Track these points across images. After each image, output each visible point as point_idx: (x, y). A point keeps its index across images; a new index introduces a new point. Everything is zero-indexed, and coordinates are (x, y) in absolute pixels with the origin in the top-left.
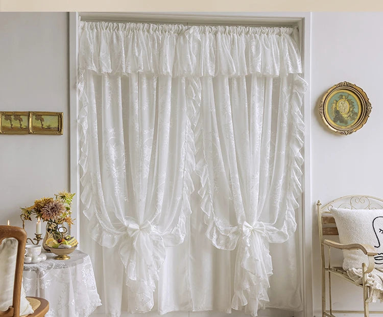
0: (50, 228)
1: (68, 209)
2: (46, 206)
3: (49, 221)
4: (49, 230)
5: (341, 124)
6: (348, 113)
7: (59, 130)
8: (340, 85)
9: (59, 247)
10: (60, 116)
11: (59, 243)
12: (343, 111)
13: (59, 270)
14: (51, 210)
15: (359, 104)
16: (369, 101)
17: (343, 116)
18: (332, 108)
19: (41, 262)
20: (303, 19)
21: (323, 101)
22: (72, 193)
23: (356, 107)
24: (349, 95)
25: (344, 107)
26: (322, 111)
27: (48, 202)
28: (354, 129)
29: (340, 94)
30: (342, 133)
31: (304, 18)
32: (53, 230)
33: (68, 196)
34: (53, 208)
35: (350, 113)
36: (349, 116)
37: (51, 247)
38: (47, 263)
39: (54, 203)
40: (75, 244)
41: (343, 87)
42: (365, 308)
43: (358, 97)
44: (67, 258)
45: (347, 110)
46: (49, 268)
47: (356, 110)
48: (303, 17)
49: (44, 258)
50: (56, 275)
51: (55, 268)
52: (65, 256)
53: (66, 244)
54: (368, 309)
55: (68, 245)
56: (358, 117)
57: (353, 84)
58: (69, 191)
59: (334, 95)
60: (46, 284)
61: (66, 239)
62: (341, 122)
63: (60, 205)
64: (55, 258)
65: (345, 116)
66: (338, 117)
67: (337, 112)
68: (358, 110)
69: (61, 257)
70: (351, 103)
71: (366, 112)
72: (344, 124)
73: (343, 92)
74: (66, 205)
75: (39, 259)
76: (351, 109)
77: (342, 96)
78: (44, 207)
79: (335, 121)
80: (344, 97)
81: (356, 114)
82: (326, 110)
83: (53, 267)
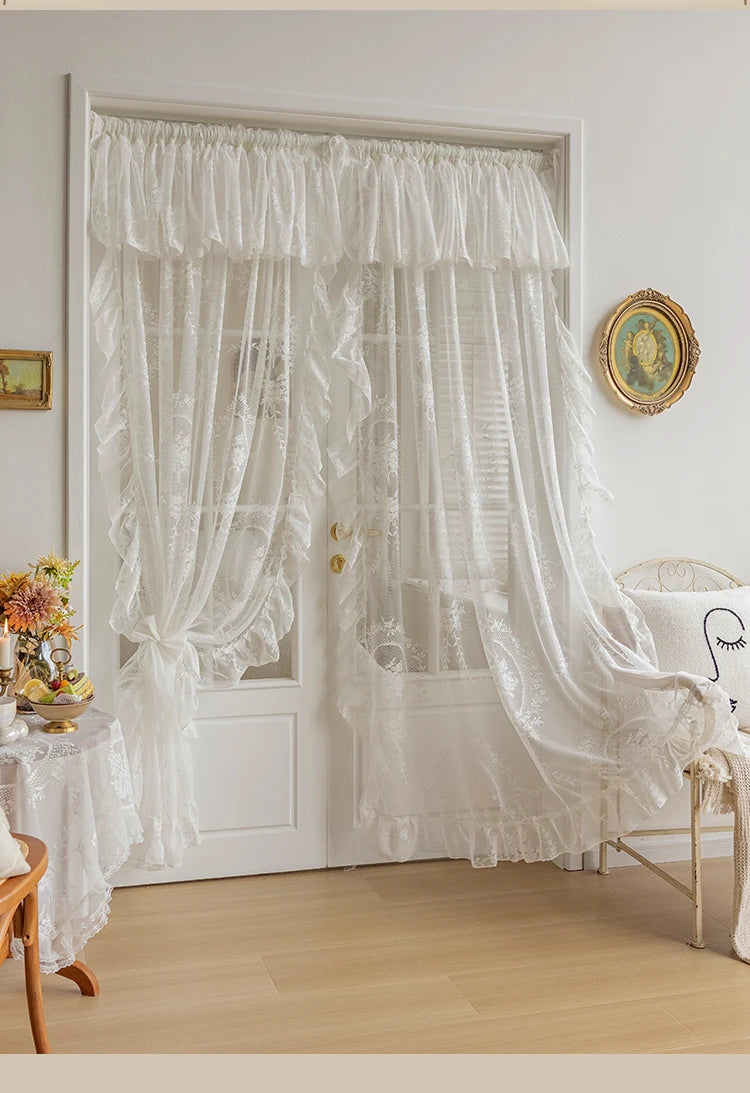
0: (24, 650)
1: (65, 601)
2: (16, 596)
3: (22, 633)
4: (21, 656)
5: (642, 389)
6: (655, 363)
7: (43, 398)
8: (641, 297)
9: (57, 700)
10: (45, 359)
11: (55, 689)
12: (645, 358)
13: (61, 760)
14: (28, 605)
15: (676, 342)
16: (695, 335)
17: (646, 369)
18: (624, 350)
19: (17, 740)
20: (567, 137)
21: (608, 332)
22: (72, 559)
23: (669, 348)
24: (658, 320)
25: (646, 348)
26: (605, 357)
27: (20, 584)
28: (666, 400)
29: (641, 317)
30: (642, 411)
31: (569, 135)
32: (32, 657)
33: (62, 567)
34: (32, 601)
35: (659, 362)
36: (658, 370)
37: (36, 701)
38: (32, 743)
39: (34, 588)
40: (88, 693)
41: (647, 302)
42: (693, 820)
43: (675, 327)
44: (72, 729)
45: (653, 357)
46: (39, 757)
47: (669, 357)
48: (566, 131)
49: (23, 730)
50: (54, 774)
51: (54, 756)
52: (67, 724)
53: (70, 692)
54: (702, 822)
55: (76, 693)
56: (674, 373)
57: (665, 295)
58: (65, 555)
59: (628, 320)
60: (35, 796)
61: (69, 680)
62: (641, 384)
63: (50, 592)
64: (46, 729)
65: (649, 369)
66: (636, 374)
67: (634, 360)
68: (674, 357)
69: (55, 726)
70: (660, 339)
71: (690, 363)
72: (646, 390)
73: (644, 314)
74: (59, 592)
75: (12, 734)
76: (661, 354)
77: (642, 321)
78: (11, 598)
79: (629, 383)
80: (647, 325)
81: (669, 365)
82: (612, 357)
83: (48, 752)
